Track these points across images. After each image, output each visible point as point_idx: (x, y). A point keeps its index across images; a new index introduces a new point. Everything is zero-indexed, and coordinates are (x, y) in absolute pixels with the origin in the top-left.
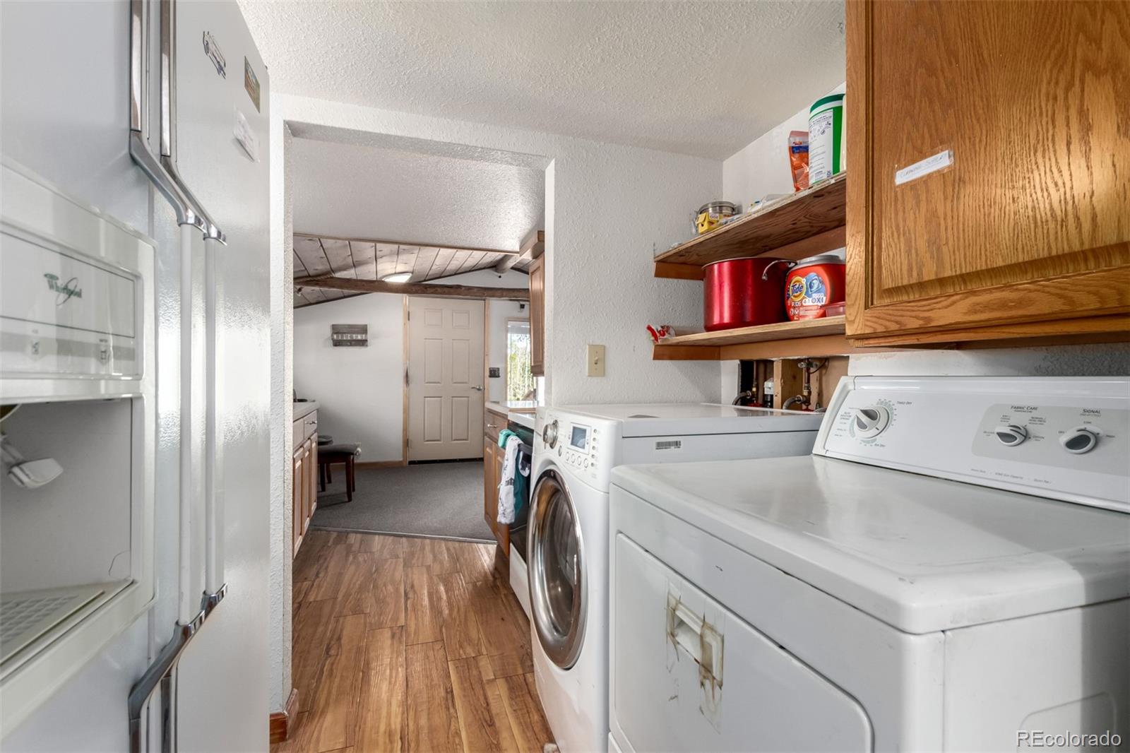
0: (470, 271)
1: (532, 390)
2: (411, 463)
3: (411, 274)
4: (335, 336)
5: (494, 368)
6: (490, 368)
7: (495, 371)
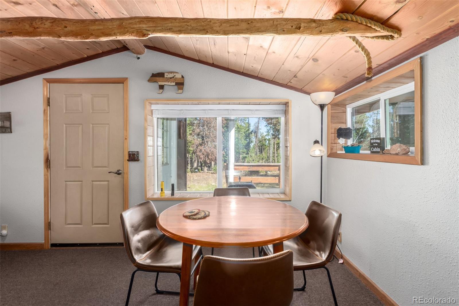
2: (53, 245)
5: (133, 152)
6: (129, 152)
7: (134, 154)
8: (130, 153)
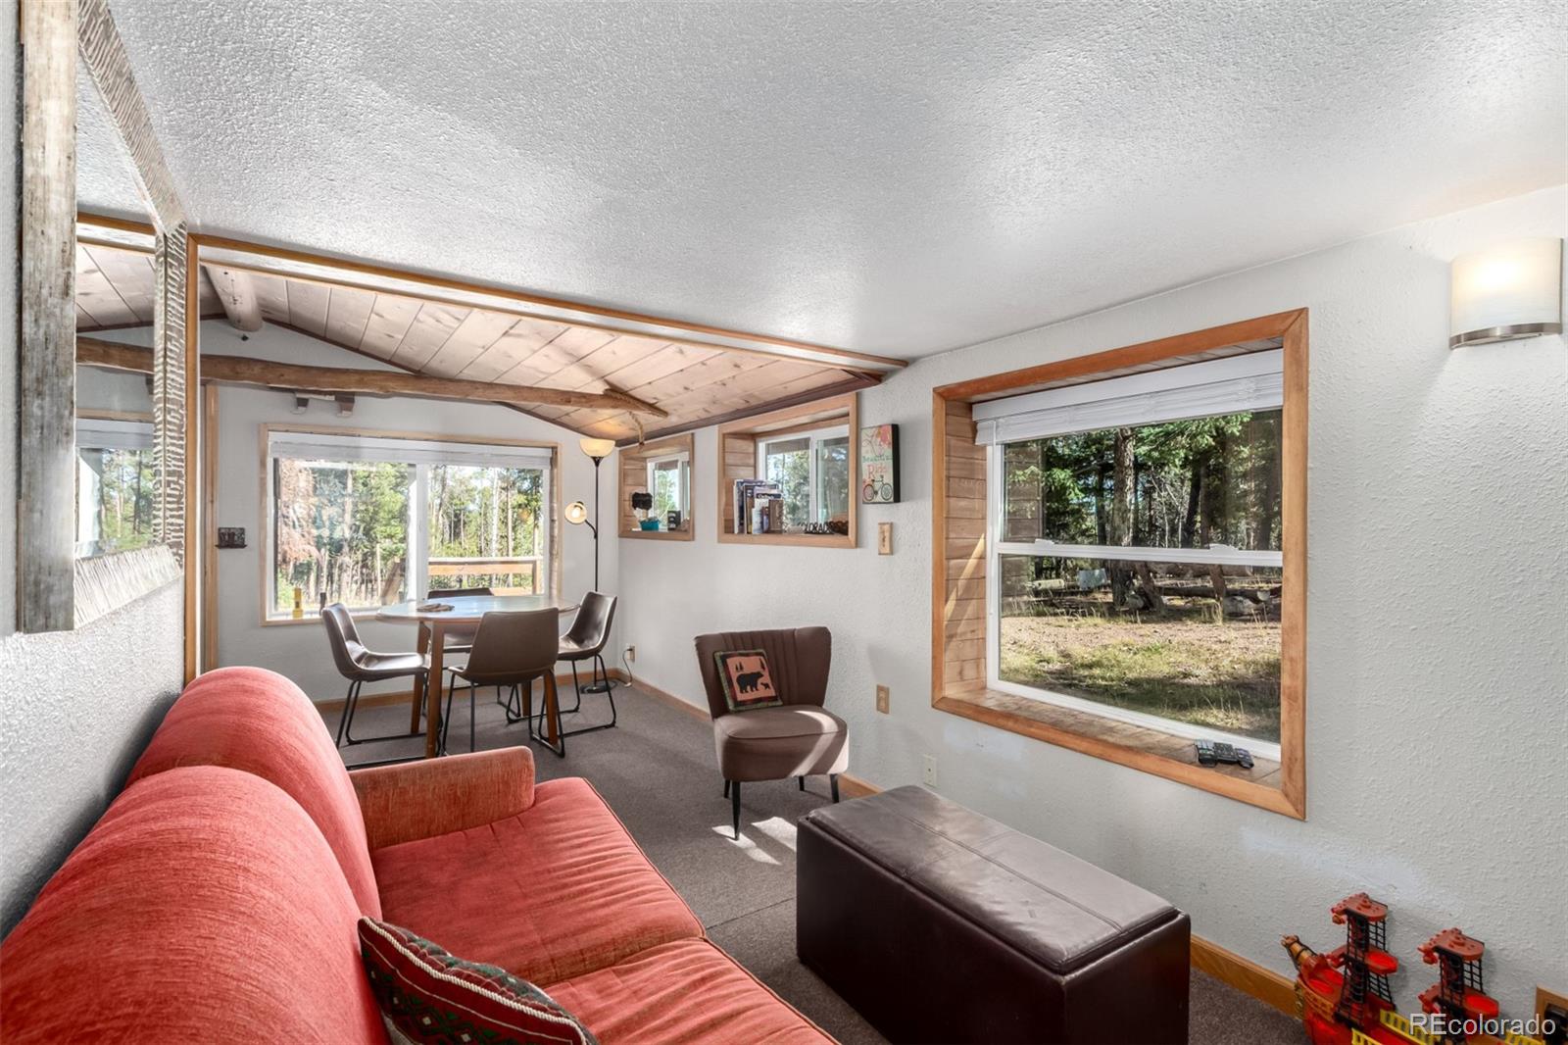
5: (229, 529)
6: (220, 529)
7: (234, 534)
8: (223, 531)
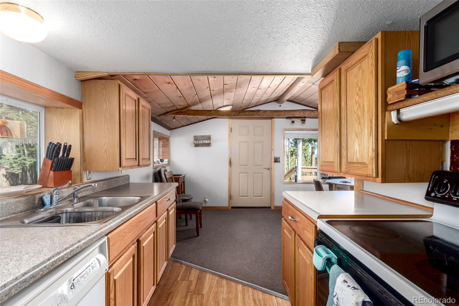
0: (264, 104)
1: (294, 167)
2: (232, 208)
3: (232, 107)
4: (195, 142)
6: (275, 157)
7: (277, 159)
